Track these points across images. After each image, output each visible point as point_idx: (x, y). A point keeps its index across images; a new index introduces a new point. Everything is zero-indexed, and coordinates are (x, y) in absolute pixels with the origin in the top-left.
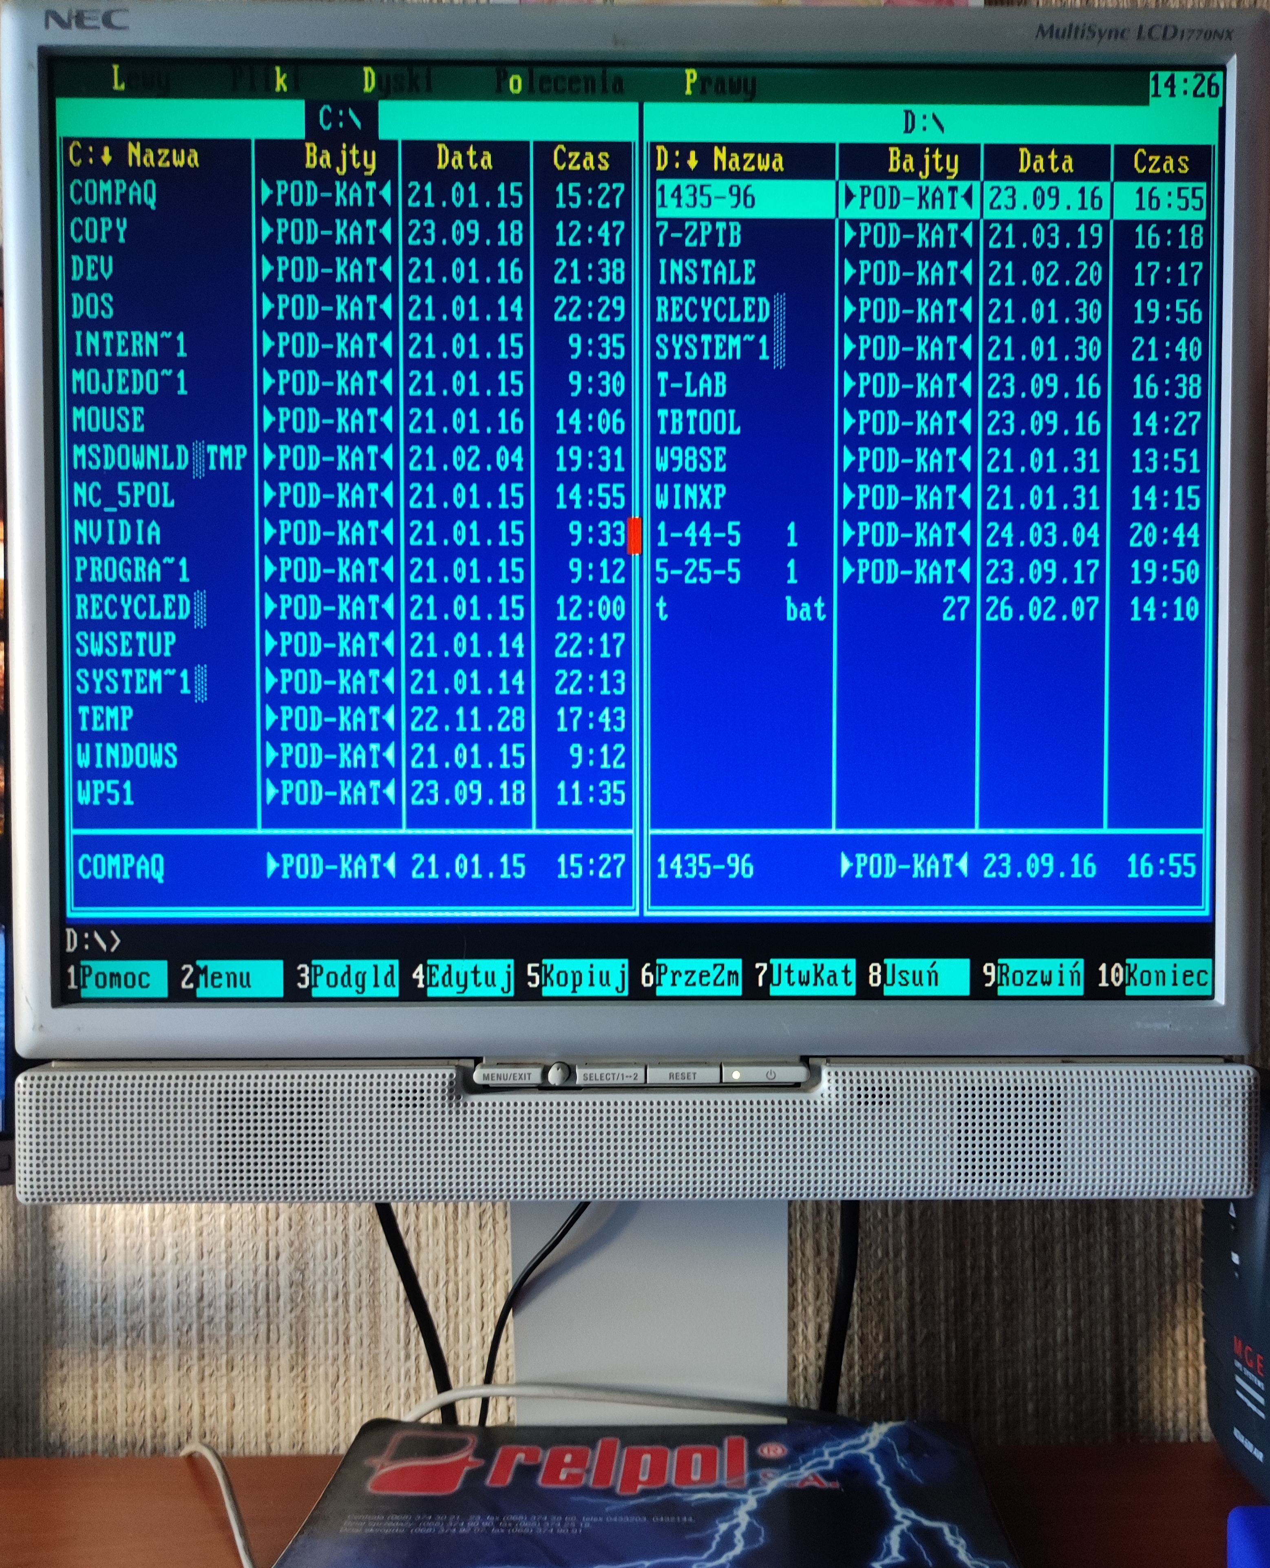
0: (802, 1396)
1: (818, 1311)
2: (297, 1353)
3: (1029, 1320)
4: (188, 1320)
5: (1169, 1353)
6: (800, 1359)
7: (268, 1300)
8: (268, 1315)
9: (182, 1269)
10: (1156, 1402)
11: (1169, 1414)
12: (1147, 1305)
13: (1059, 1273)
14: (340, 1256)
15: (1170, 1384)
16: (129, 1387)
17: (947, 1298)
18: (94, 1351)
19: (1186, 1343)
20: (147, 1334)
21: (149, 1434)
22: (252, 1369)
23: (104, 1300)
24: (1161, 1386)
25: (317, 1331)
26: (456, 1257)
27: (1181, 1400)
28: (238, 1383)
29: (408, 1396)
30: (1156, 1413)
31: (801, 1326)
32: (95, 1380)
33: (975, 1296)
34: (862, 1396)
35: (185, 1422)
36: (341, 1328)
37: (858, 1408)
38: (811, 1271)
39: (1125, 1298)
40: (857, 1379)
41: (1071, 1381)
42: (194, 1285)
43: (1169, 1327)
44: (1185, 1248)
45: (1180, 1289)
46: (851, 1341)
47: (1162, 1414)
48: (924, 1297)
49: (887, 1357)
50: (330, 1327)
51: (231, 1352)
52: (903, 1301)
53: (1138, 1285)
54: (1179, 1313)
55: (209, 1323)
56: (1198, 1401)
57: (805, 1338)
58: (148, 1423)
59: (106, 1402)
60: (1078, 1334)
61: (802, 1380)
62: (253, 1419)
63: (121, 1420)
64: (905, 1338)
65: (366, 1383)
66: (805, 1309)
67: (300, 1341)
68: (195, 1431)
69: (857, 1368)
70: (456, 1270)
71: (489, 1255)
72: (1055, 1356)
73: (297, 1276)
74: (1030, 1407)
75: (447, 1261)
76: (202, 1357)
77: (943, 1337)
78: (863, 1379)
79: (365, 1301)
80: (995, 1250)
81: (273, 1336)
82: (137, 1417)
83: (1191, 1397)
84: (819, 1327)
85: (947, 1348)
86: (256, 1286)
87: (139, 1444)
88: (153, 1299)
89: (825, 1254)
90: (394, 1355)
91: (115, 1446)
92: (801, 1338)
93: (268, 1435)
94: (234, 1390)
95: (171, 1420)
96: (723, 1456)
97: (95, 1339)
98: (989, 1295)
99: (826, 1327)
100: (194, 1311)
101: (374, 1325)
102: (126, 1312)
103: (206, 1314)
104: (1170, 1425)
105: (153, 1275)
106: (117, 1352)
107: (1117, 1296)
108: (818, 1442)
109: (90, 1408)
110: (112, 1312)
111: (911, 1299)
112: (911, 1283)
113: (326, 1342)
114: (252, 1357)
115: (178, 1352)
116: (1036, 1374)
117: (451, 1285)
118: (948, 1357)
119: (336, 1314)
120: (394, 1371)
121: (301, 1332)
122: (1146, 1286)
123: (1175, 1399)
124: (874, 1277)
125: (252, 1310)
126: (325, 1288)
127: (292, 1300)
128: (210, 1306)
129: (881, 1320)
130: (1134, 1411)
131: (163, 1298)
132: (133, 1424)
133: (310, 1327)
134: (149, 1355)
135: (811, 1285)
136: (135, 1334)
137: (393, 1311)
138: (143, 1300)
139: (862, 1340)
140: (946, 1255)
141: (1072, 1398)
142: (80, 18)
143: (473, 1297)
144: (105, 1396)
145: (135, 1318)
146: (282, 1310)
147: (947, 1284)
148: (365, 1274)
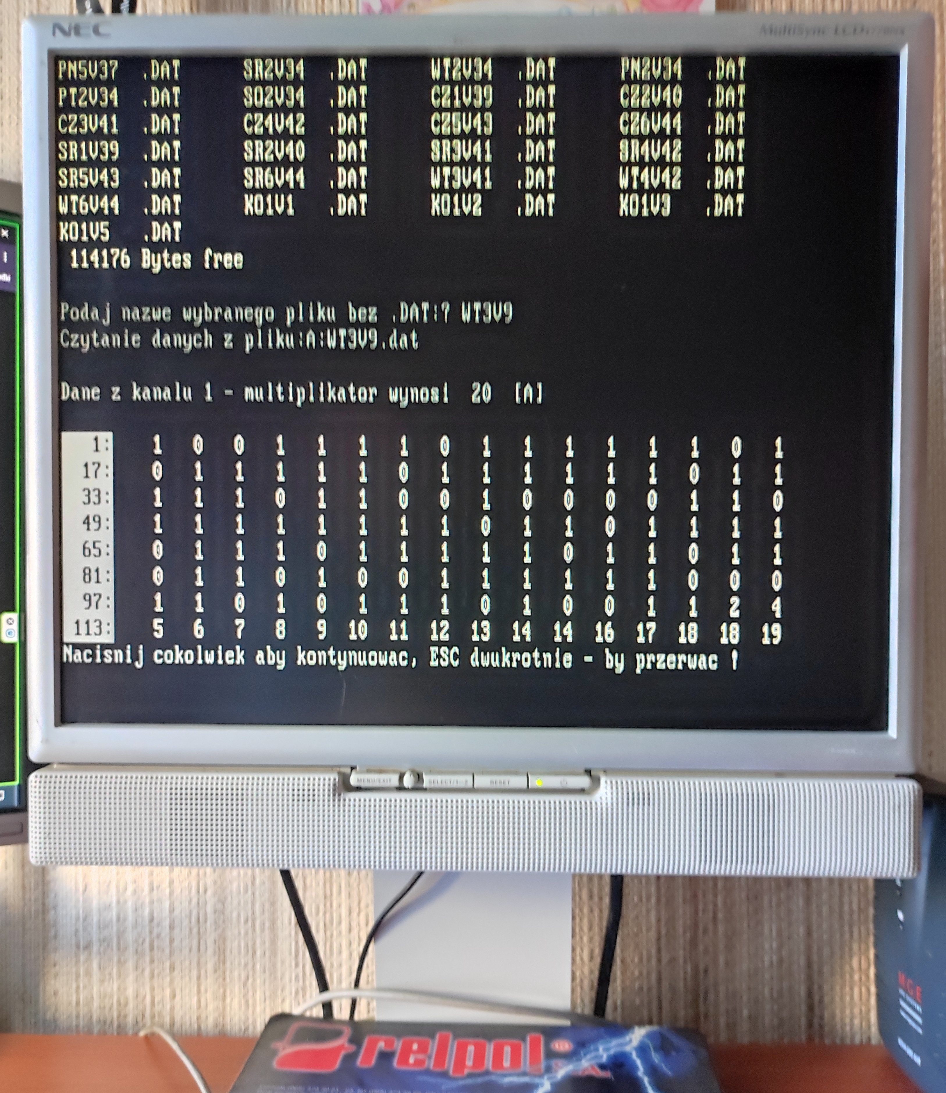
0: (579, 1000)
1: (591, 939)
2: (219, 960)
3: (745, 948)
4: (143, 935)
6: (579, 973)
7: (199, 922)
8: (199, 933)
9: (138, 899)
10: (838, 1012)
11: (848, 1021)
12: (831, 941)
13: (767, 916)
14: (249, 892)
15: (847, 998)
16: (102, 981)
17: (684, 932)
18: (77, 955)
19: (860, 969)
20: (114, 944)
21: (115, 1014)
22: (187, 971)
23: (85, 919)
24: (841, 1000)
25: (233, 945)
26: (332, 894)
27: (857, 1011)
28: (177, 981)
29: (297, 993)
30: (838, 1019)
31: (579, 950)
32: (78, 976)
33: (706, 932)
34: (623, 1002)
35: (141, 1006)
36: (250, 944)
37: (619, 1010)
38: (586, 910)
39: (815, 936)
40: (619, 989)
41: (775, 995)
42: (147, 911)
43: (848, 957)
44: (860, 900)
45: (856, 929)
47: (843, 1020)
48: (668, 932)
49: (641, 974)
50: (242, 943)
51: (173, 958)
52: (653, 934)
53: (824, 926)
54: (856, 947)
55: (158, 937)
56: (869, 1012)
58: (115, 1007)
59: (85, 992)
60: (781, 960)
61: (580, 989)
62: (188, 1006)
63: (96, 1004)
64: (654, 961)
65: (267, 983)
67: (221, 952)
68: (148, 1014)
69: (619, 981)
70: (331, 904)
71: (355, 894)
72: (764, 976)
74: (746, 1013)
75: (325, 897)
76: (152, 961)
77: (682, 961)
78: (623, 989)
79: (267, 925)
80: (720, 899)
81: (203, 948)
82: (107, 1002)
83: (865, 1008)
85: (685, 968)
86: (191, 912)
87: (108, 1022)
88: (118, 920)
90: (287, 964)
91: (92, 1024)
92: (579, 959)
93: (198, 1018)
94: (175, 985)
95: (131, 1005)
96: (526, 1049)
97: (78, 947)
98: (716, 931)
100: (147, 929)
101: (273, 942)
102: (99, 928)
103: (155, 931)
104: (849, 1028)
105: (118, 903)
106: (93, 956)
107: (809, 933)
108: (595, 1040)
109: (74, 995)
110: (90, 928)
111: (659, 932)
112: (659, 921)
113: (240, 953)
114: (187, 963)
115: (135, 958)
116: (750, 989)
117: (328, 915)
118: (686, 974)
119: (246, 934)
120: (287, 975)
121: (222, 946)
122: (831, 927)
123: (852, 1010)
124: (632, 916)
125: (188, 929)
126: (239, 915)
127: (216, 922)
128: (158, 925)
129: (637, 946)
130: (822, 1018)
131: (125, 920)
132: (104, 1008)
133: (229, 942)
134: (115, 959)
135: (585, 921)
136: (106, 944)
138: (111, 921)
139: (622, 961)
140: (685, 901)
141: (776, 1007)
142: (77, 29)
144: (85, 987)
145: (106, 932)
146: (208, 929)
147: (685, 923)
148: (267, 906)
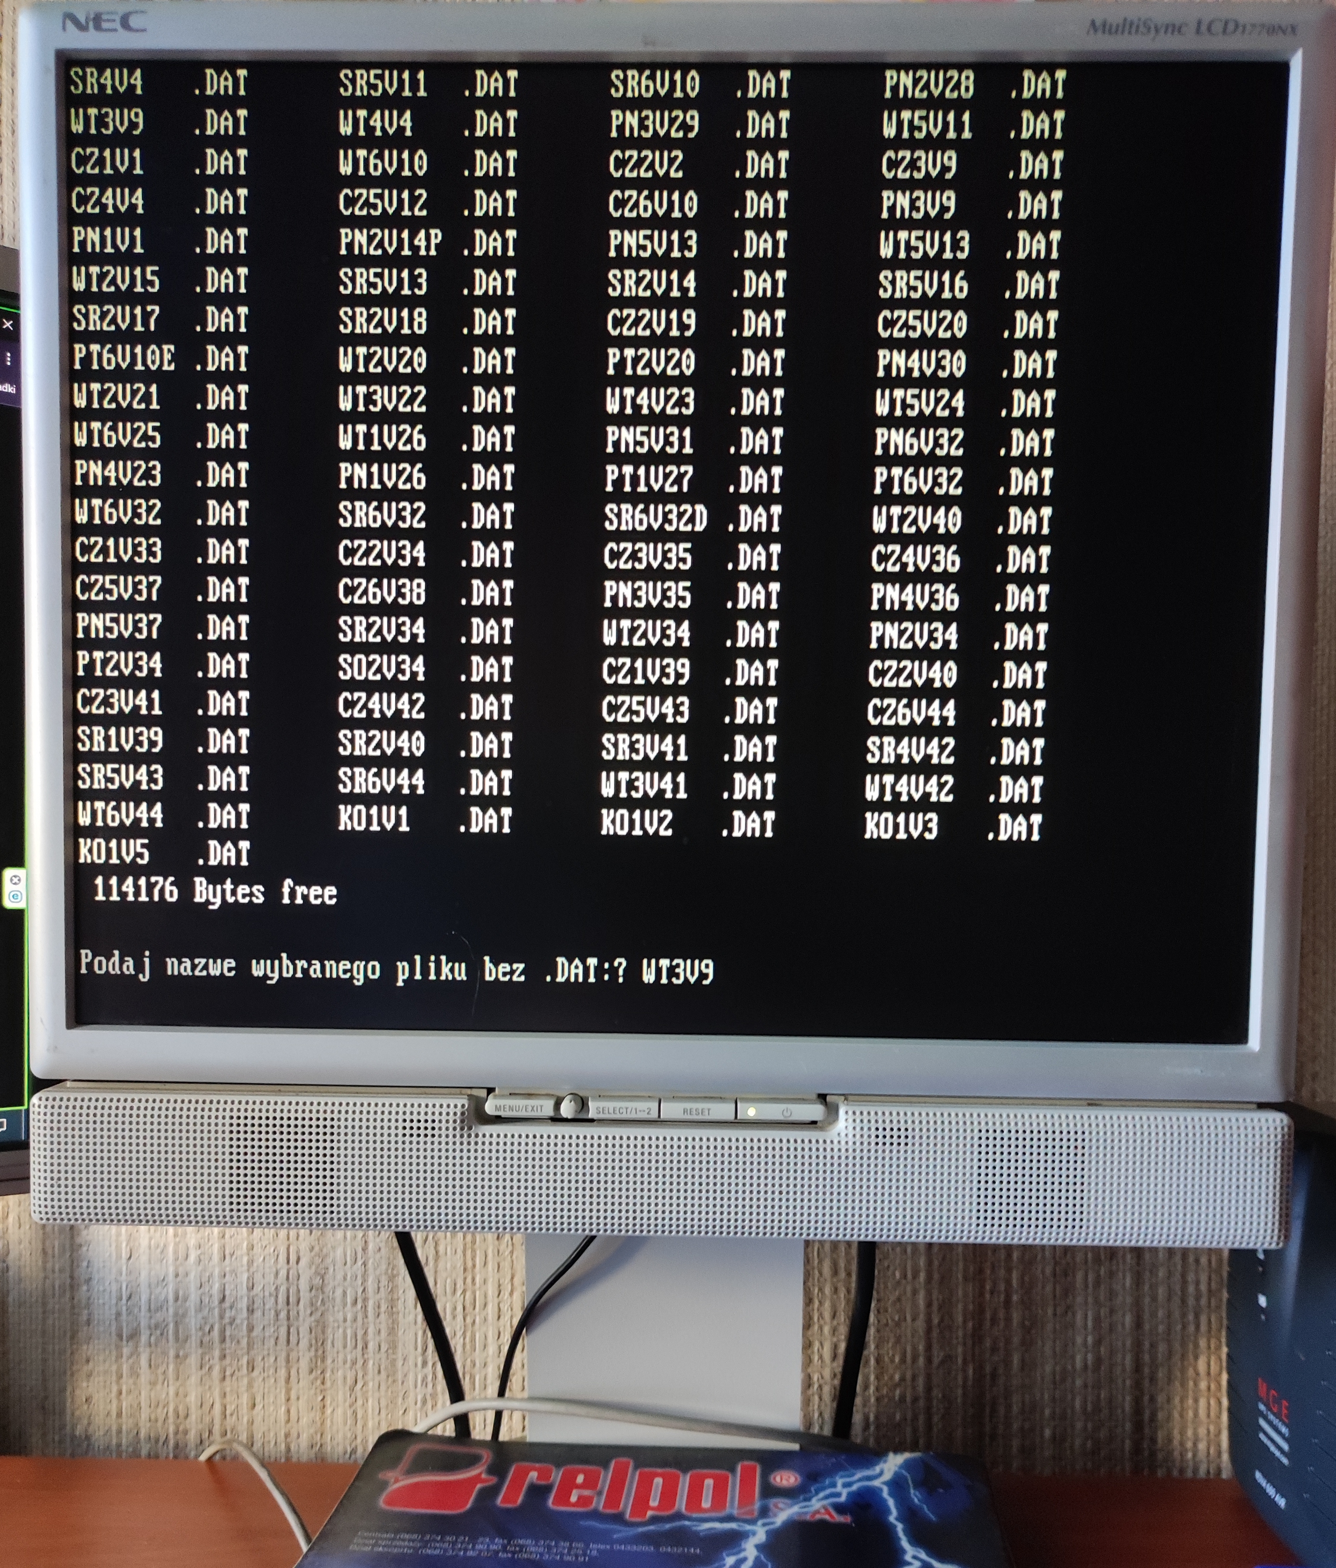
0: (816, 1415)
1: (834, 1331)
2: (316, 1356)
3: (1049, 1344)
4: (211, 1321)
5: (1191, 1383)
6: (815, 1378)
7: (288, 1303)
8: (288, 1319)
9: (204, 1270)
10: (1176, 1433)
11: (1189, 1445)
12: (1169, 1335)
13: (1079, 1299)
14: (360, 1262)
15: (1191, 1414)
16: (153, 1384)
17: (965, 1322)
18: (118, 1348)
19: (1209, 1374)
20: (171, 1332)
21: (171, 1429)
22: (272, 1371)
23: (130, 1298)
24: (1182, 1416)
25: (336, 1335)
26: (474, 1266)
27: (1202, 1431)
28: (258, 1383)
29: (424, 1402)
30: (1176, 1442)
31: (817, 1345)
32: (120, 1377)
33: (994, 1320)
34: (877, 1417)
35: (207, 1419)
36: (360, 1333)
37: (872, 1428)
38: (827, 1290)
39: (1147, 1327)
40: (873, 1400)
41: (1089, 1408)
42: (216, 1286)
43: (1191, 1357)
44: (1210, 1279)
45: (1203, 1319)
46: (867, 1362)
47: (1182, 1444)
48: (942, 1321)
49: (903, 1379)
50: (349, 1332)
51: (252, 1353)
52: (920, 1324)
53: (1161, 1314)
54: (1203, 1343)
55: (231, 1324)
56: (1219, 1433)
57: (821, 1357)
58: (171, 1420)
59: (130, 1397)
60: (1098, 1361)
61: (816, 1398)
62: (272, 1419)
63: (144, 1415)
64: (921, 1361)
65: (383, 1388)
66: (821, 1328)
67: (319, 1345)
68: (217, 1429)
69: (872, 1389)
70: (473, 1280)
71: (506, 1265)
72: (1074, 1382)
73: (317, 1281)
74: (1047, 1433)
75: (465, 1270)
76: (223, 1357)
77: (960, 1361)
78: (878, 1400)
79: (383, 1308)
80: (1015, 1275)
81: (293, 1339)
82: (160, 1413)
83: (1212, 1428)
84: (835, 1347)
85: (965, 1371)
86: (277, 1289)
87: (162, 1440)
88: (177, 1299)
89: (842, 1275)
90: (411, 1362)
91: (138, 1442)
92: (816, 1358)
93: (287, 1436)
94: (255, 1390)
95: (193, 1417)
96: (734, 1482)
97: (120, 1336)
98: (1008, 1319)
99: (842, 1347)
100: (216, 1311)
101: (392, 1331)
102: (150, 1310)
103: (228, 1314)
104: (1190, 1455)
105: (177, 1275)
106: (141, 1349)
107: (1138, 1324)
108: (830, 1472)
109: (115, 1403)
110: (136, 1311)
111: (929, 1321)
112: (929, 1305)
113: (345, 1347)
114: (272, 1359)
115: (200, 1351)
116: (1054, 1400)
117: (468, 1294)
118: (965, 1379)
119: (355, 1320)
120: (411, 1377)
121: (321, 1336)
122: (1169, 1315)
123: (1195, 1430)
124: (892, 1298)
125: (272, 1312)
126: (345, 1293)
127: (312, 1303)
128: (231, 1307)
129: (898, 1340)
130: (1153, 1440)
131: (186, 1299)
132: (156, 1421)
133: (330, 1330)
134: (172, 1353)
135: (827, 1304)
136: (158, 1332)
137: (411, 1318)
138: (166, 1299)
139: (878, 1361)
140: (965, 1279)
141: (1090, 1425)
142: (97, 21)
143: (490, 1306)
144: (129, 1392)
145: (159, 1316)
146: (301, 1313)
147: (965, 1309)
148: (384, 1281)
